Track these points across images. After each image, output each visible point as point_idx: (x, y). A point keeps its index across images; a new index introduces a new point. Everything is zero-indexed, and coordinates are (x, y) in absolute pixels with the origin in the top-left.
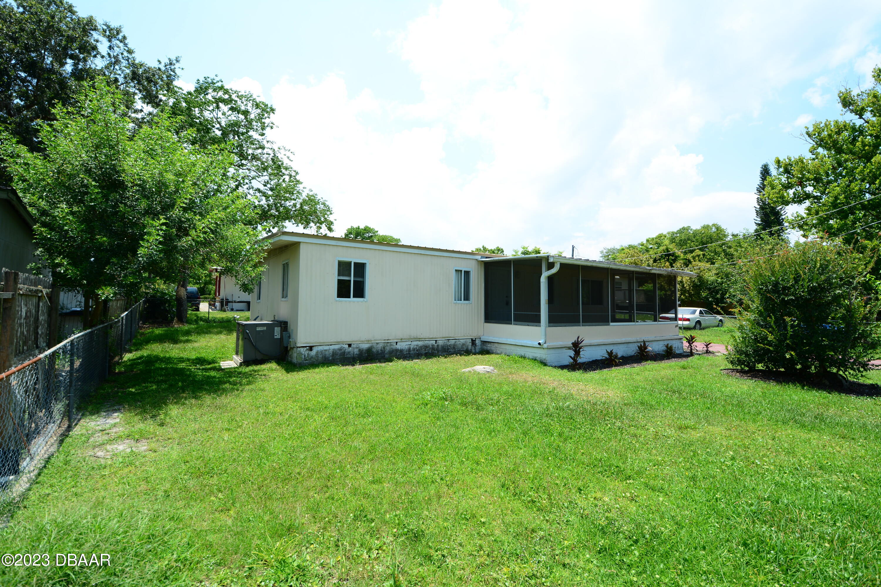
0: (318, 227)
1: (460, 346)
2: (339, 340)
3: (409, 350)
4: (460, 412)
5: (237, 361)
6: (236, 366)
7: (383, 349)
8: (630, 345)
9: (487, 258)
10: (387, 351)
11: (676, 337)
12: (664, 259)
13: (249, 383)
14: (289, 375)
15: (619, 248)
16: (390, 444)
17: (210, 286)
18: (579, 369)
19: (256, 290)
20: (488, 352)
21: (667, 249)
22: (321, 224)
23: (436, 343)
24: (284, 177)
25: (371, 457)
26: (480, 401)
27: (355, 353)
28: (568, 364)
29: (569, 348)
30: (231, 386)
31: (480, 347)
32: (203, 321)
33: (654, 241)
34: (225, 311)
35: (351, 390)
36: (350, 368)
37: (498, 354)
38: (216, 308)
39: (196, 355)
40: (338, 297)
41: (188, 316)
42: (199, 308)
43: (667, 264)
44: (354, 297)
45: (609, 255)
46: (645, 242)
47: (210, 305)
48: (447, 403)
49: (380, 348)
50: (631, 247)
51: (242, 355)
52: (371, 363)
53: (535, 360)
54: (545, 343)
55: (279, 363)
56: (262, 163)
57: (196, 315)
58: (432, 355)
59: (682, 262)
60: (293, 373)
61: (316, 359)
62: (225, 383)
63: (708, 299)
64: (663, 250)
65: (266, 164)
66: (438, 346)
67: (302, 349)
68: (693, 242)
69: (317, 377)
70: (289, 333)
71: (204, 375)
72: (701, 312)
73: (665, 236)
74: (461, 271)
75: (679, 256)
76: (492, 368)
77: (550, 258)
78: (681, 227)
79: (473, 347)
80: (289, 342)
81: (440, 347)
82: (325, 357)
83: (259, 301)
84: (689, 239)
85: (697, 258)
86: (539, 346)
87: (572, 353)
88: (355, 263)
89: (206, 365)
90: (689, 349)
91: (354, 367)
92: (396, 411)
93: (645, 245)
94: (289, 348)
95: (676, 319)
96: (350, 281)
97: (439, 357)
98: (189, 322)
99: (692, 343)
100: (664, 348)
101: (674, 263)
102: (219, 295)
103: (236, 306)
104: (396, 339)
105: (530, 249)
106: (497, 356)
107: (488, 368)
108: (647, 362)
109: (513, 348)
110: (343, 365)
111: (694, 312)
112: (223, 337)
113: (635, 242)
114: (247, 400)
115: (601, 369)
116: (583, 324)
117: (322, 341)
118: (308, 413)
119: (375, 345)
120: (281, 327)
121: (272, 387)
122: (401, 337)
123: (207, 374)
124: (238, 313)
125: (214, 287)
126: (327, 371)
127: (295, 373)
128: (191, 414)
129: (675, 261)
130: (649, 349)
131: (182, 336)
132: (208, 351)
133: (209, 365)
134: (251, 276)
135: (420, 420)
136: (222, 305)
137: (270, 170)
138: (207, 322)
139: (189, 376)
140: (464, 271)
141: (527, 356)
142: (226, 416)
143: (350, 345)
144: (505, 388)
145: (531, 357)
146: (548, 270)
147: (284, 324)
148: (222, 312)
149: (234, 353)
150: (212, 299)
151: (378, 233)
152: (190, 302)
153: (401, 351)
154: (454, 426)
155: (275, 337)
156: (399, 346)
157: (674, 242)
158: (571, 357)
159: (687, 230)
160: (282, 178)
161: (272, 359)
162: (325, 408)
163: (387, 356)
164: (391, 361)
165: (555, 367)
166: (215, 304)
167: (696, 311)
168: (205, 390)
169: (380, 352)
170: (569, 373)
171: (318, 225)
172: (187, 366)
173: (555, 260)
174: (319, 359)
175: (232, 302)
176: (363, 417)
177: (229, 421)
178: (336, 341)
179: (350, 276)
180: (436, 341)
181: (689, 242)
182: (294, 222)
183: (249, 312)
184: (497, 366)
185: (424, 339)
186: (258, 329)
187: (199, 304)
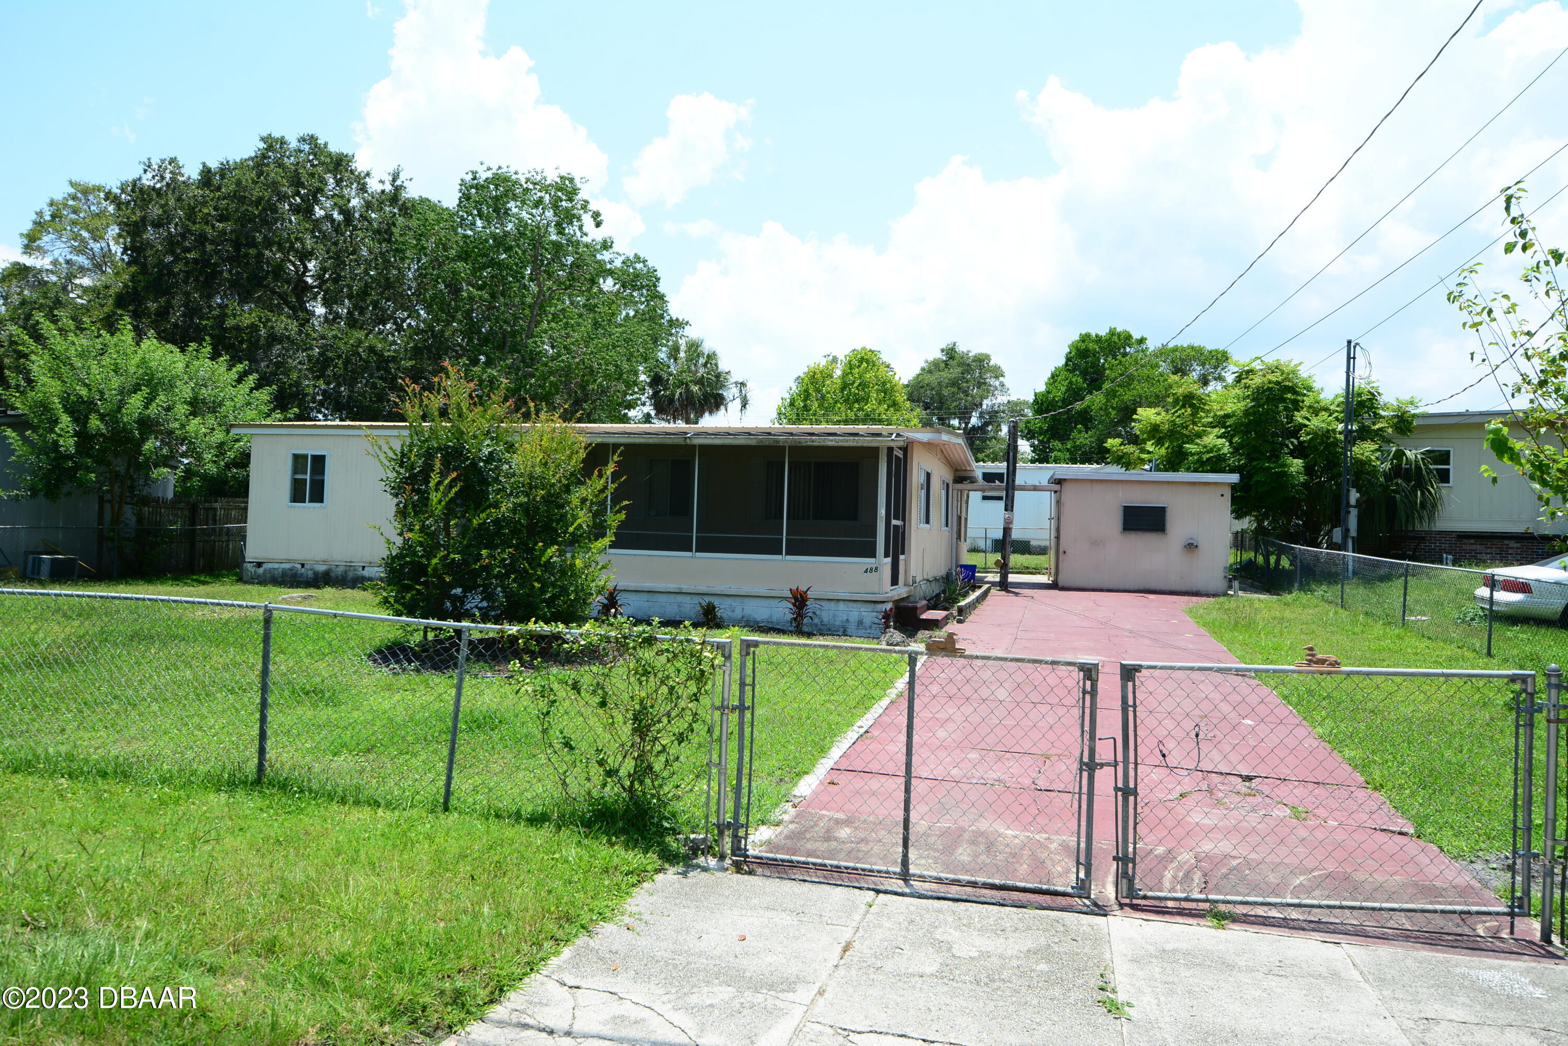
2: (291, 559)
7: (344, 574)
27: (309, 575)
40: (291, 501)
44: (310, 501)
49: (341, 571)
61: (264, 578)
67: (251, 564)
82: (275, 575)
88: (312, 456)
96: (306, 480)
117: (273, 558)
119: (334, 567)
122: (370, 559)
143: (303, 565)
156: (366, 573)
163: (349, 584)
169: (340, 578)
174: (267, 579)
178: (286, 558)
179: (306, 473)
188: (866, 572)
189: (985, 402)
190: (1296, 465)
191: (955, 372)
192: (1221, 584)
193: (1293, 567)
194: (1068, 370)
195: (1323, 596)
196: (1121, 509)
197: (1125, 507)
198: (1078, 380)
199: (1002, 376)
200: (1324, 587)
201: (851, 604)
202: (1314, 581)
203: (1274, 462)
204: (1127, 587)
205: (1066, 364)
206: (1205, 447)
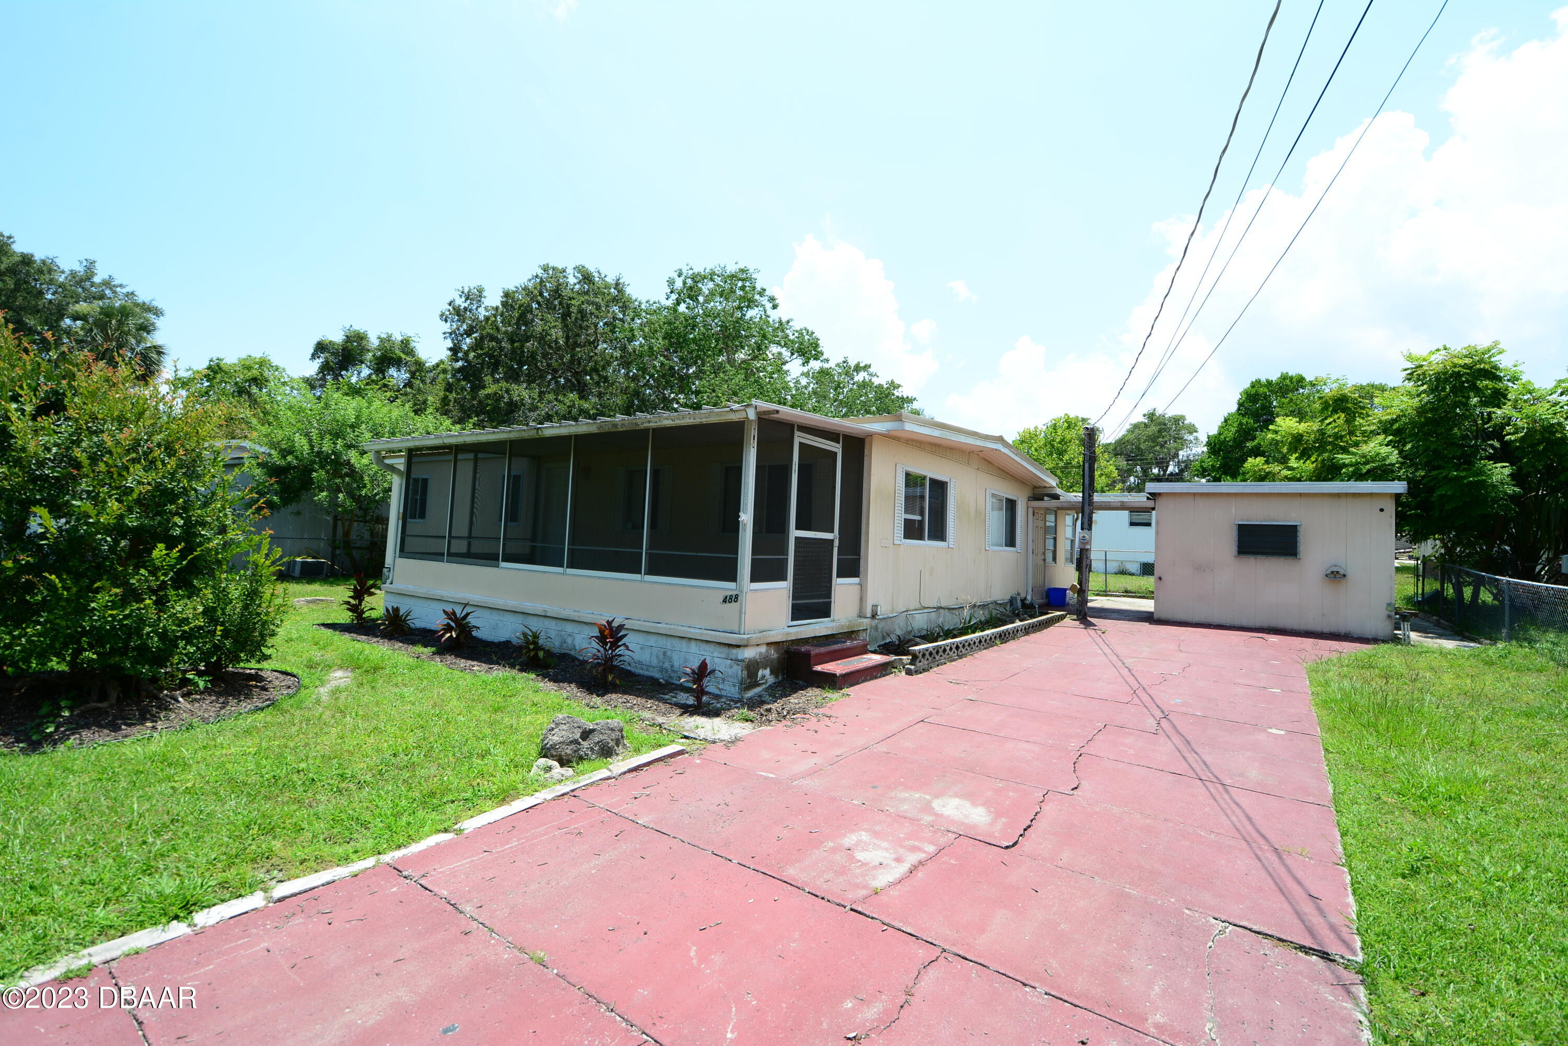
188: (724, 601)
189: (1181, 453)
190: (1500, 472)
191: (1154, 429)
192: (1382, 626)
193: (1496, 602)
194: (1240, 414)
195: (1551, 651)
196: (1235, 528)
197: (1239, 525)
198: (1248, 421)
199: (1196, 431)
200: (1551, 636)
201: (704, 646)
202: (1532, 624)
203: (1465, 470)
204: (1245, 622)
205: (1239, 409)
206: (1364, 456)
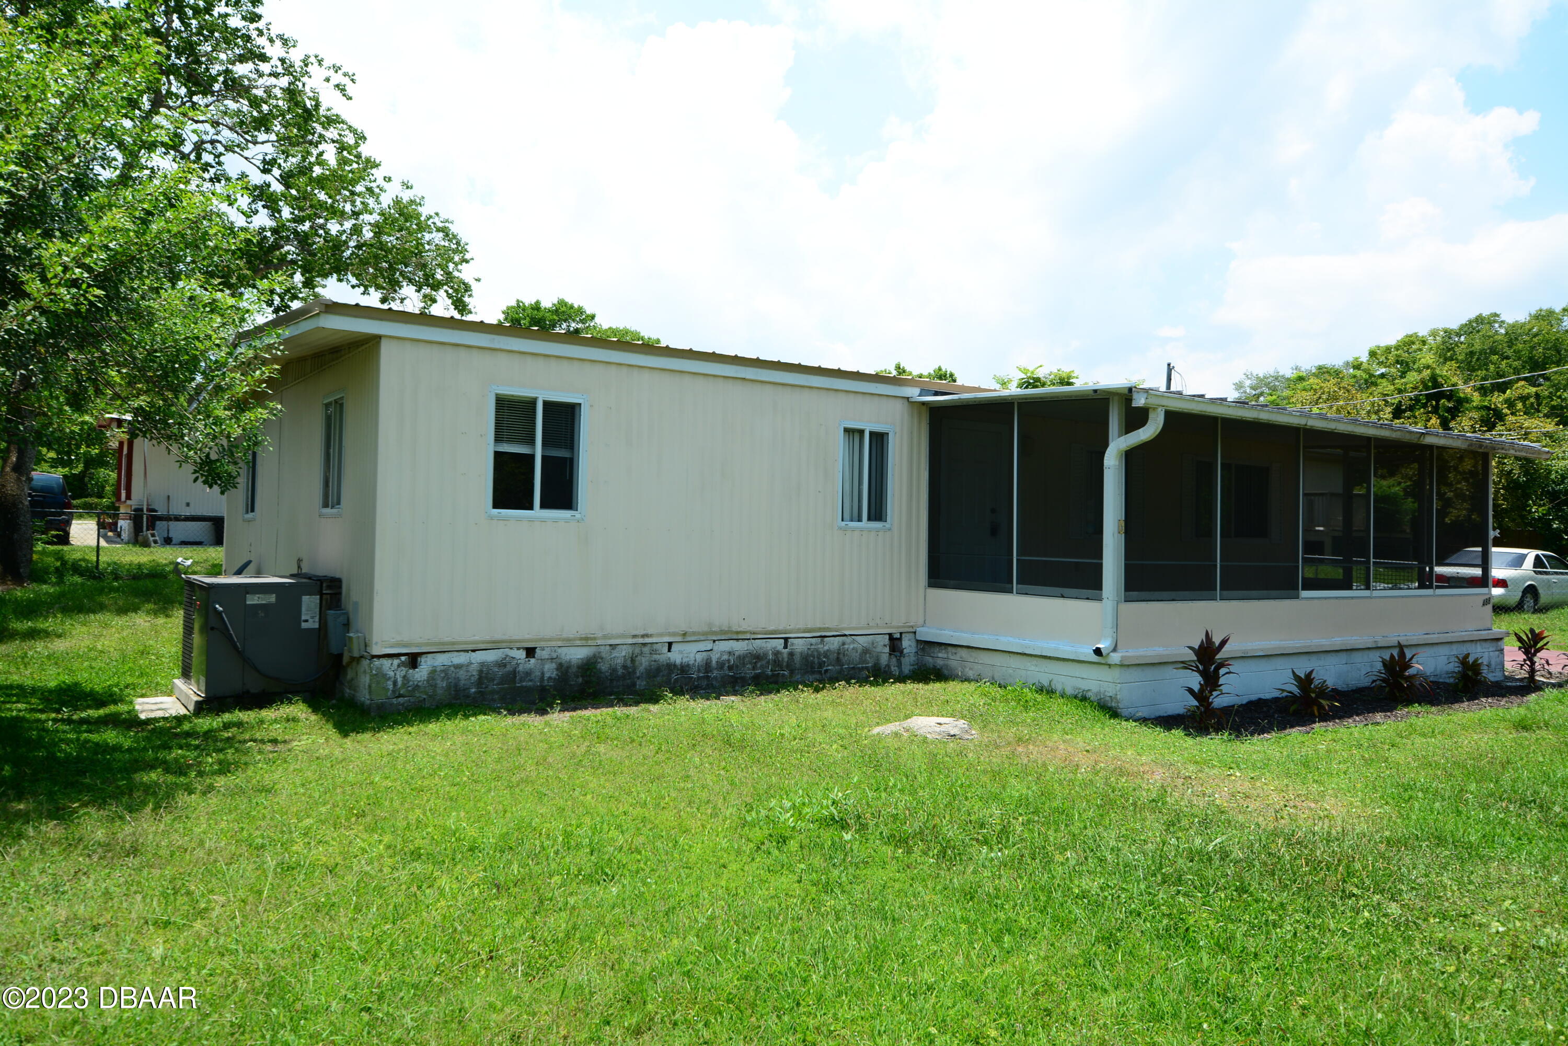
0: (425, 296)
1: (855, 656)
2: (498, 637)
3: (707, 665)
4: (893, 866)
5: (188, 697)
6: (183, 711)
7: (629, 663)
8: (1357, 657)
9: (936, 393)
10: (641, 669)
11: (1484, 634)
12: (1425, 406)
13: (224, 769)
14: (348, 742)
15: (1288, 373)
16: (688, 974)
17: (102, 472)
18: (1218, 729)
19: (242, 481)
20: (940, 675)
21: (1434, 378)
22: (436, 286)
23: (786, 647)
24: (321, 147)
25: (632, 1020)
26: (951, 832)
27: (547, 675)
28: (1181, 711)
29: (1185, 665)
30: (170, 778)
31: (913, 658)
32: (81, 575)
33: (1392, 358)
34: (146, 544)
35: (544, 790)
36: (533, 721)
37: (967, 680)
38: (119, 535)
39: (61, 678)
40: (496, 505)
41: (35, 557)
42: (67, 534)
43: (1434, 421)
44: (543, 506)
45: (1262, 394)
46: (1364, 358)
47: (101, 525)
48: (847, 837)
49: (620, 661)
50: (1323, 372)
51: (203, 680)
52: (596, 707)
53: (1084, 699)
54: (1115, 650)
55: (315, 705)
56: (255, 103)
57: (59, 556)
58: (776, 683)
59: (1476, 415)
60: (360, 737)
61: (430, 692)
62: (152, 767)
63: (1548, 523)
64: (1423, 381)
65: (265, 108)
66: (791, 654)
67: (386, 663)
68: (1507, 358)
69: (436, 747)
70: (347, 614)
71: (87, 741)
72: (1538, 562)
73: (1424, 343)
74: (861, 432)
75: (1467, 400)
76: (962, 723)
77: (1135, 396)
78: (1473, 315)
79: (894, 660)
80: (345, 642)
81: (797, 658)
82: (456, 685)
83: (251, 515)
84: (1493, 351)
85: (1520, 405)
86: (1095, 658)
87: (1195, 680)
88: (546, 404)
89: (89, 707)
90: (1526, 668)
91: (547, 718)
92: (693, 858)
93: (1365, 366)
94: (345, 660)
95: (1483, 581)
96: (532, 457)
97: (796, 689)
98: (38, 576)
99: (1535, 654)
100: (1454, 667)
101: (1453, 418)
102: (128, 497)
103: (178, 530)
104: (670, 634)
105: (1041, 374)
106: (972, 686)
107: (954, 725)
108: (1410, 708)
109: (1014, 662)
110: (512, 712)
111: (1518, 562)
112: (141, 621)
113: (1336, 360)
114: (223, 825)
115: (1282, 727)
116: (1225, 593)
117: (446, 639)
118: (418, 867)
119: (605, 651)
120: (321, 595)
121: (298, 782)
122: (683, 627)
123: (95, 737)
124: (187, 551)
125: (114, 475)
126: (465, 731)
127: (367, 736)
128: (43, 871)
129: (1455, 412)
130: (1417, 667)
131: (17, 619)
132: (97, 664)
133: (98, 708)
134: (228, 437)
135: (772, 892)
136: (137, 528)
137: (277, 127)
138: (94, 578)
139: (38, 744)
140: (871, 433)
141: (1058, 687)
142: (156, 879)
143: (530, 652)
144: (1017, 788)
145: (1069, 691)
146: (1127, 432)
147: (329, 587)
148: (137, 549)
149: (177, 672)
150: (108, 508)
151: (597, 320)
152: (42, 516)
153: (684, 669)
154: (881, 914)
155: (304, 625)
156: (676, 656)
157: (1451, 359)
158: (1191, 691)
159: (1490, 323)
160: (315, 152)
161: (295, 693)
162: (471, 849)
163: (641, 684)
164: (654, 699)
165: (1144, 721)
166: (116, 524)
167: (1523, 557)
168: (89, 788)
169: (620, 671)
170: (1190, 741)
171: (426, 290)
172: (32, 710)
173: (1153, 401)
174: (439, 692)
175: (168, 518)
176: (590, 879)
177: (164, 895)
178: (488, 638)
179: (531, 441)
180: (786, 639)
181: (1495, 358)
182: (354, 281)
183: (219, 549)
184: (973, 717)
185: (752, 636)
186: (252, 600)
187: (68, 523)
188: (1484, 604)
